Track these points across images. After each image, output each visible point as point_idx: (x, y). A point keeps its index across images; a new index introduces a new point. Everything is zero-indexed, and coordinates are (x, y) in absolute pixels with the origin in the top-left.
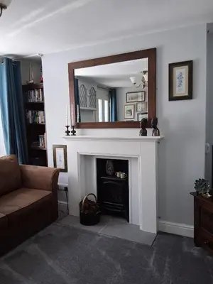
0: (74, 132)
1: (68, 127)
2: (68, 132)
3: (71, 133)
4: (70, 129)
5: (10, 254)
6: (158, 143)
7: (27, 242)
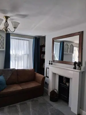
0: (52, 63)
1: (50, 61)
2: (50, 63)
3: (51, 64)
4: (51, 62)
5: (22, 103)
6: (82, 73)
7: (29, 100)
